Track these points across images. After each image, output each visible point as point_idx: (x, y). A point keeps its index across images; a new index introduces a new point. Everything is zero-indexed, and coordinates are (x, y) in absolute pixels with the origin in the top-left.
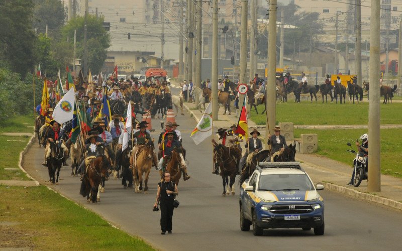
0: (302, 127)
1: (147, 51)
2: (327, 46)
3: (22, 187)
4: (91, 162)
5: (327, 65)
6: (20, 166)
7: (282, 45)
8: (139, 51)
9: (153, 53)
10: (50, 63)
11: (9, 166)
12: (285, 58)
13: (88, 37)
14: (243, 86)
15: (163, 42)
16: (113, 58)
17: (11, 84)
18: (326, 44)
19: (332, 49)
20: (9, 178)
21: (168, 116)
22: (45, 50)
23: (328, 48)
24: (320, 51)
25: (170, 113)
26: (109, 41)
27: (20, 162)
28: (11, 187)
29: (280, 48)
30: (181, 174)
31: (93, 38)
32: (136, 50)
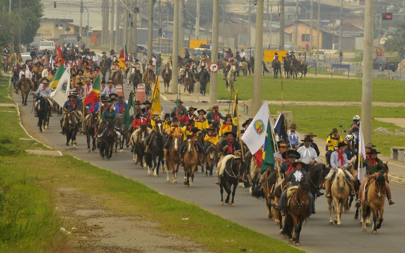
1: (66, 18)
2: (239, 17)
4: (294, 193)
5: (239, 36)
6: (30, 136)
7: (198, 16)
8: (58, 18)
9: (72, 21)
11: (21, 136)
12: (201, 29)
13: (23, 7)
14: (214, 65)
15: (82, 11)
18: (238, 16)
19: (246, 21)
20: (30, 147)
21: (138, 90)
23: (241, 19)
24: (233, 22)
25: (141, 87)
26: (41, 11)
27: (27, 133)
28: (41, 156)
29: (196, 19)
31: (26, 8)
32: (55, 18)
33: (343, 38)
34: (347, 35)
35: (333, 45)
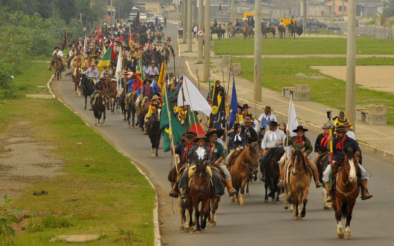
0: (243, 57)
3: (43, 99)
6: (48, 84)
10: (91, 11)
11: (41, 85)
12: (263, 4)
16: (144, 4)
17: (59, 27)
20: (38, 93)
22: (87, 3)
27: (49, 82)
28: (36, 99)
30: (359, 190)
33: (368, 8)
34: (371, 6)
35: (361, 13)
